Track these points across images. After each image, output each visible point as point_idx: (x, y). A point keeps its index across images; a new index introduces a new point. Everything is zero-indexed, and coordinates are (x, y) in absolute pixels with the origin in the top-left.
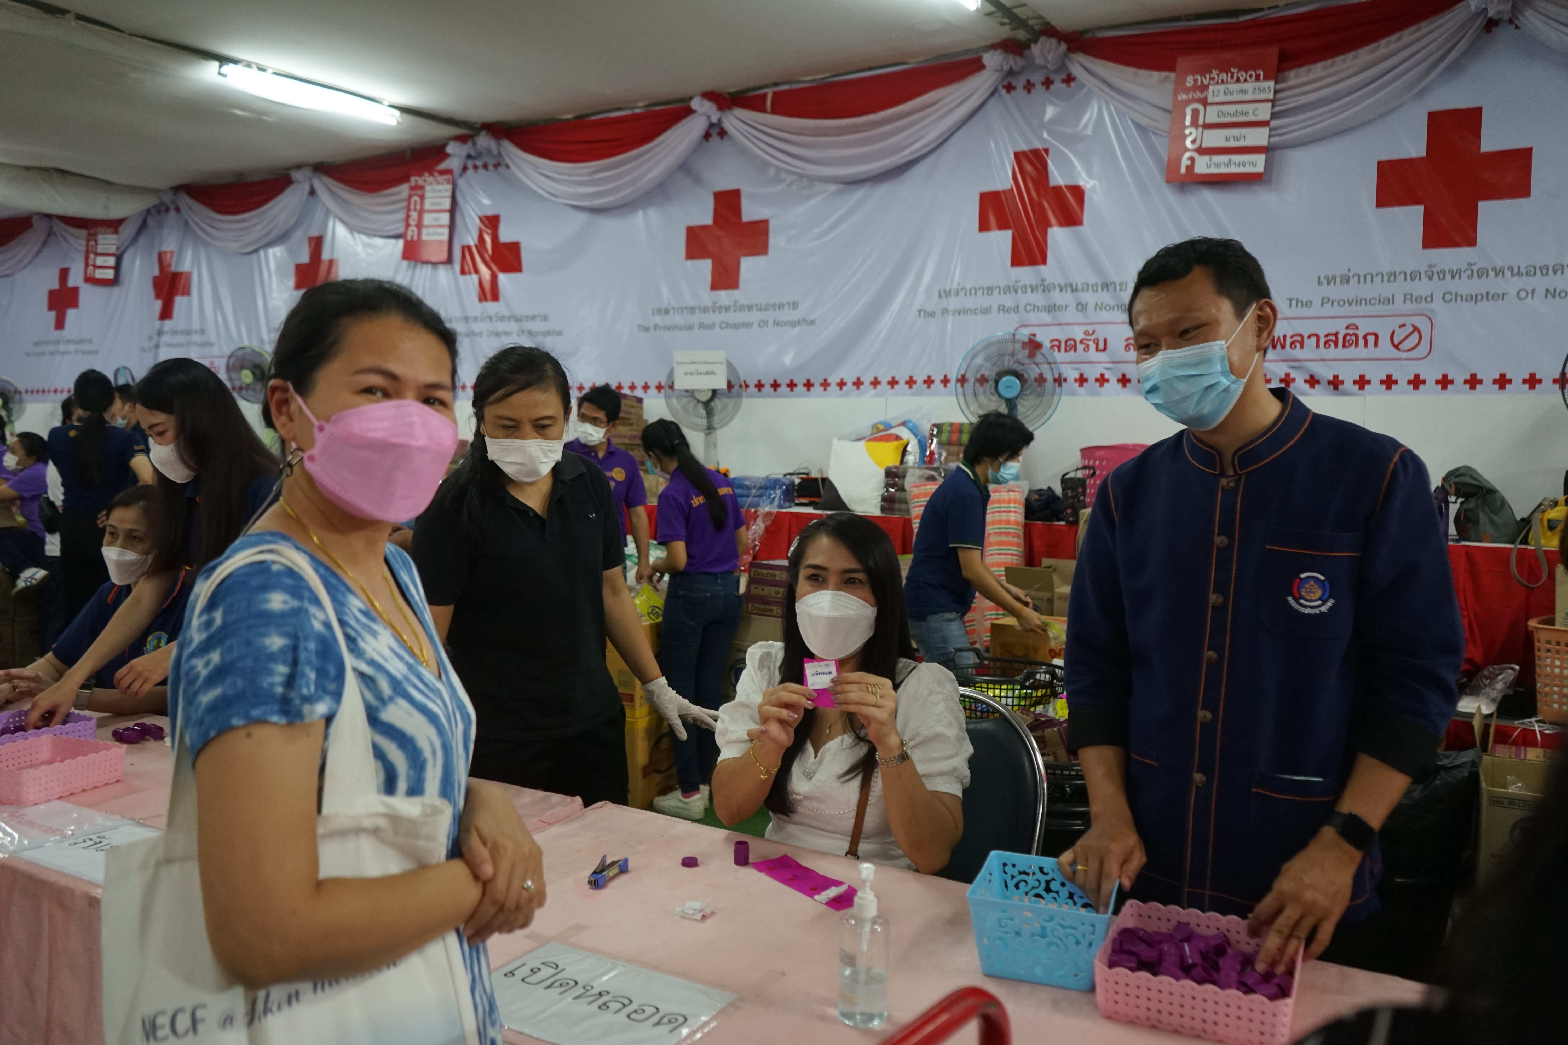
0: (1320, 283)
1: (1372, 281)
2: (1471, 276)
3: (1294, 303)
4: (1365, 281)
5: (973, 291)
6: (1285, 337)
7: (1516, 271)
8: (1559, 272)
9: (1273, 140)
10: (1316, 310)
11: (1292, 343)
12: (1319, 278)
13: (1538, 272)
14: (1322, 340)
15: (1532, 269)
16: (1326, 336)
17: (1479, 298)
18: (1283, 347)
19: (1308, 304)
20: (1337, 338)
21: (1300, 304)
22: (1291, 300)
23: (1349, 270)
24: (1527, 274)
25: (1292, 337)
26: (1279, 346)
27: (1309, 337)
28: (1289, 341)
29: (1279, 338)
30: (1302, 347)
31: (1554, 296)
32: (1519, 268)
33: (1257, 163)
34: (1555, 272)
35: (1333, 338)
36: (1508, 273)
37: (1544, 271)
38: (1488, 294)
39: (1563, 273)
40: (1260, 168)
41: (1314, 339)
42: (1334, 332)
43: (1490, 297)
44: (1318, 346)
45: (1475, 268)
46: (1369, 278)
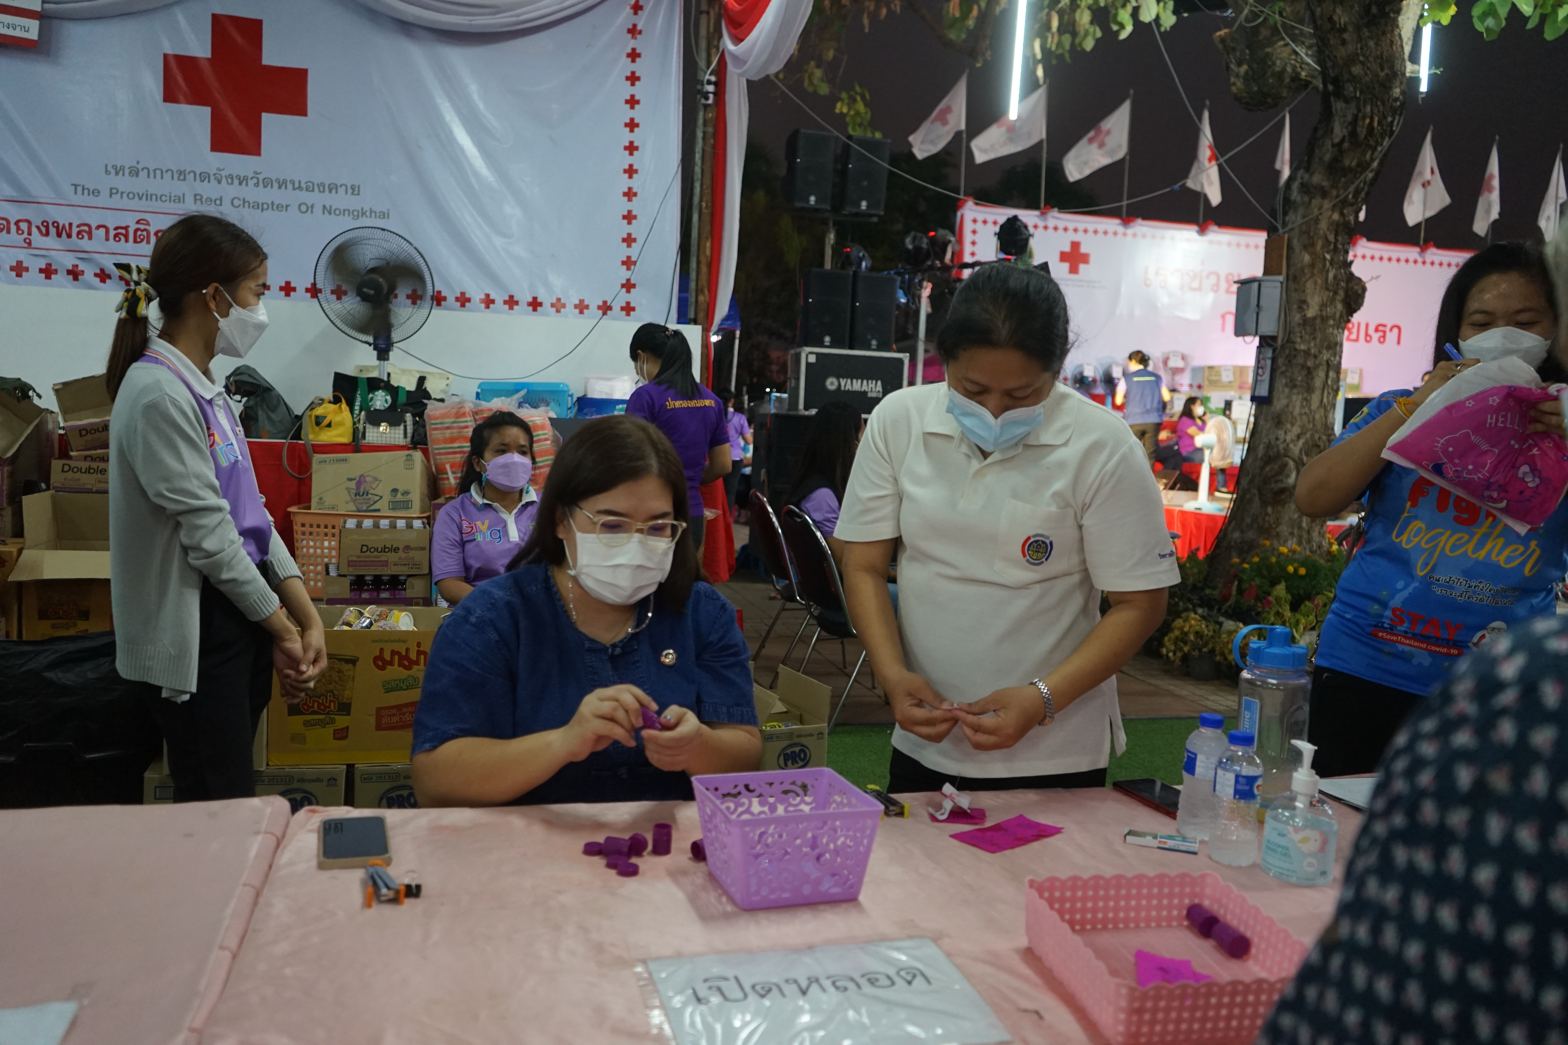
0: (107, 172)
1: (162, 178)
2: (257, 185)
3: (79, 189)
4: (155, 177)
6: (71, 225)
7: (297, 185)
8: (334, 191)
10: (103, 200)
11: (79, 233)
12: (106, 166)
13: (316, 187)
14: (112, 233)
15: (311, 184)
16: (116, 229)
17: (265, 206)
18: (69, 236)
19: (96, 193)
20: (127, 232)
21: (86, 191)
22: (76, 186)
23: (138, 162)
24: (307, 190)
25: (78, 226)
26: (64, 234)
27: (98, 227)
28: (75, 230)
29: (64, 226)
30: (90, 238)
31: (330, 213)
32: (300, 182)
33: (31, 30)
34: (330, 191)
35: (123, 231)
36: (290, 186)
37: (322, 189)
38: (273, 203)
39: (337, 192)
40: (33, 35)
41: (103, 230)
42: (124, 225)
43: (275, 207)
44: (107, 239)
45: (261, 177)
46: (158, 173)
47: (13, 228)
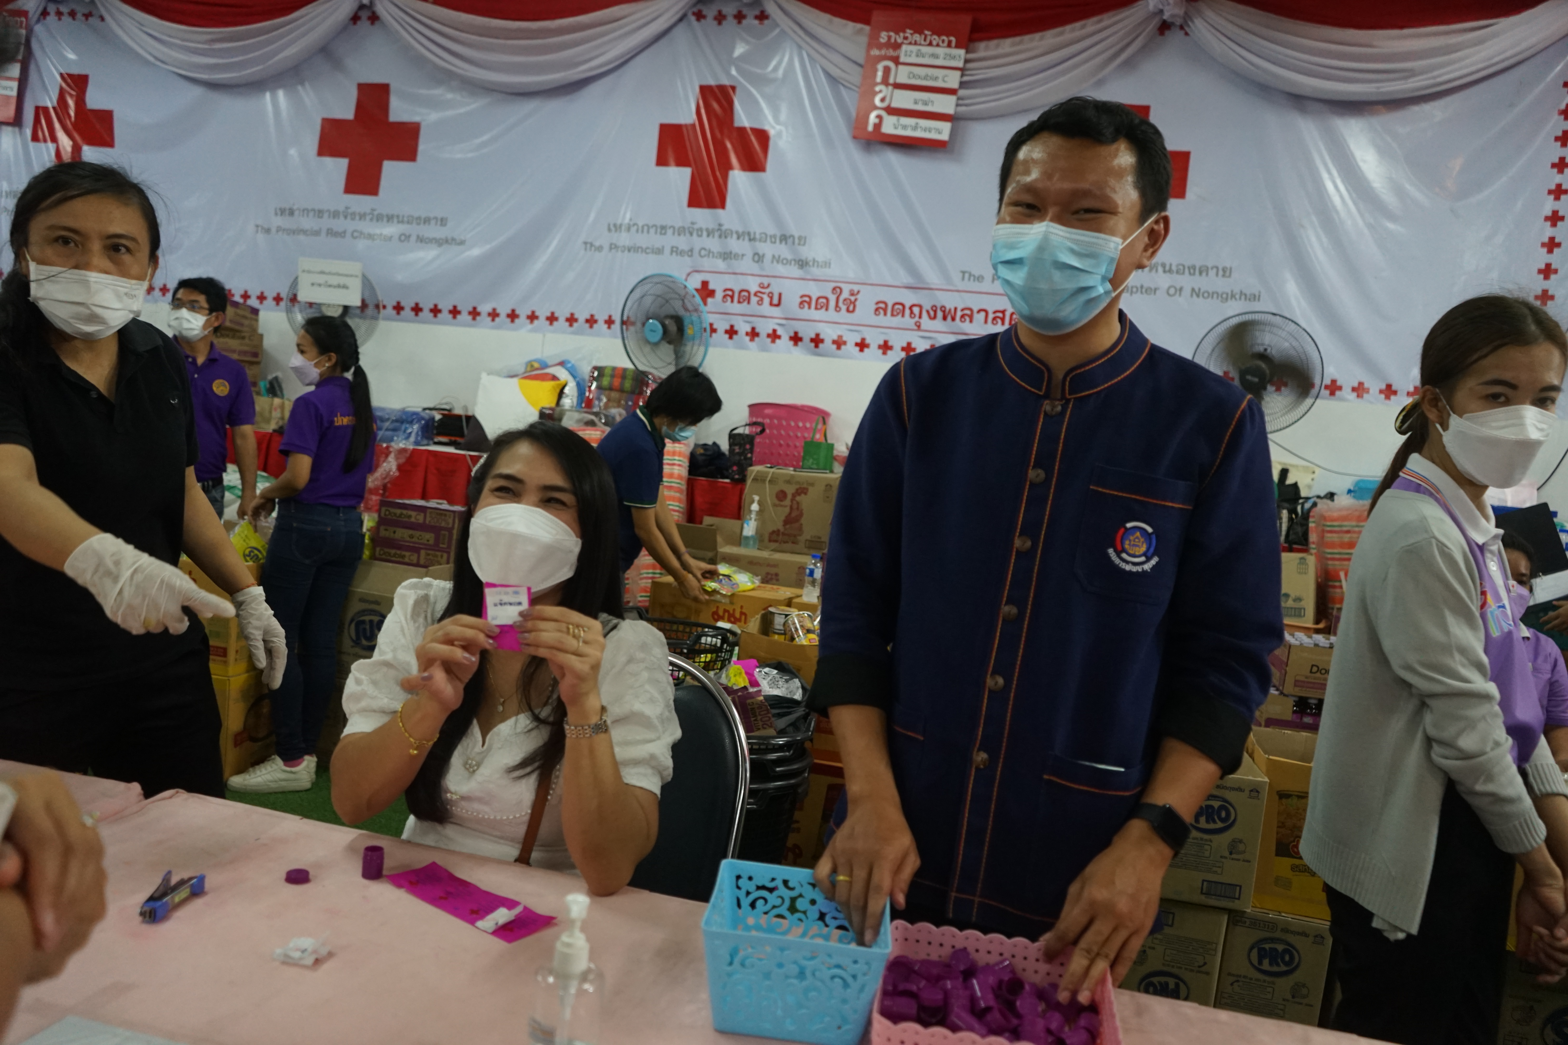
3: (967, 275)
5: (646, 228)
6: (956, 309)
7: (1167, 268)
8: (1204, 274)
9: (961, 109)
10: (986, 286)
11: (962, 316)
13: (1187, 271)
14: (991, 316)
15: (1181, 267)
16: (995, 312)
17: (1134, 290)
18: (953, 319)
19: (980, 279)
20: (1004, 315)
21: (972, 278)
22: (964, 273)
24: (1177, 272)
25: (962, 310)
26: (949, 318)
27: (979, 311)
28: (959, 314)
29: (950, 310)
30: (971, 321)
31: (1198, 296)
32: (1171, 265)
33: (941, 131)
34: (1201, 273)
35: (1000, 315)
36: (1160, 269)
37: (1192, 271)
38: (1142, 287)
39: (1207, 274)
40: (945, 136)
41: (983, 314)
42: (1001, 309)
43: (1144, 290)
44: (986, 322)
47: (907, 312)
